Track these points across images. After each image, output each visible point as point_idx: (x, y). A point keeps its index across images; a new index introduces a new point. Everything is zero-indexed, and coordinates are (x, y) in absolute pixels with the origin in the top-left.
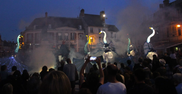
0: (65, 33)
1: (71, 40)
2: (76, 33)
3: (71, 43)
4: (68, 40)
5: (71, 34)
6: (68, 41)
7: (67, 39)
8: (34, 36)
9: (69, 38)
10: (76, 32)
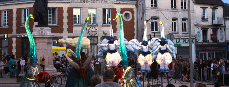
0: (89, 8)
1: (103, 26)
2: (115, 9)
3: (104, 33)
4: (97, 25)
5: (104, 10)
6: (97, 28)
7: (94, 22)
8: (15, 16)
9: (100, 20)
10: (116, 6)
